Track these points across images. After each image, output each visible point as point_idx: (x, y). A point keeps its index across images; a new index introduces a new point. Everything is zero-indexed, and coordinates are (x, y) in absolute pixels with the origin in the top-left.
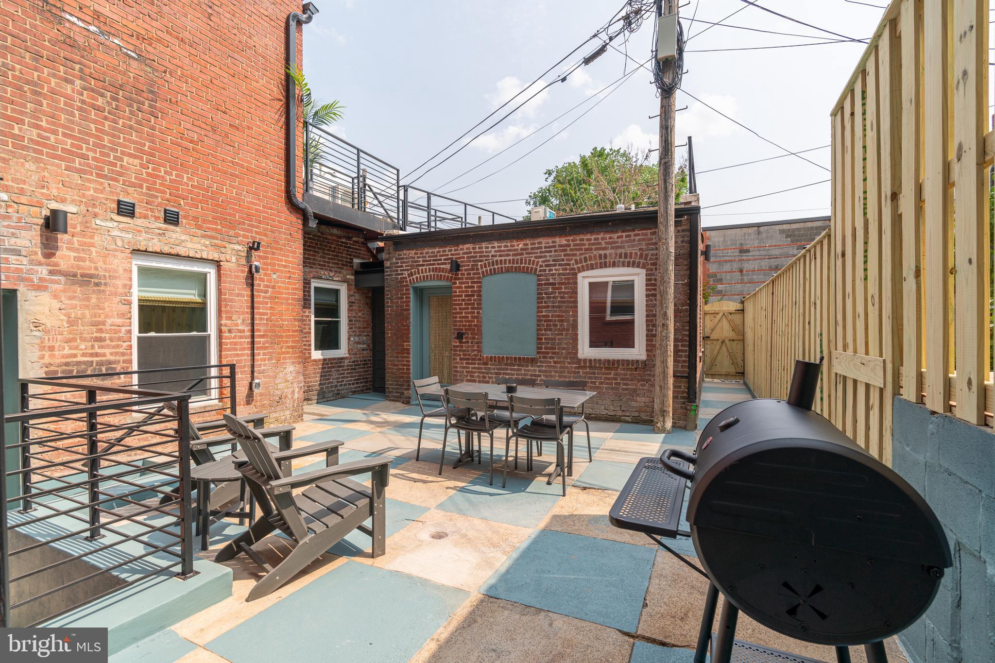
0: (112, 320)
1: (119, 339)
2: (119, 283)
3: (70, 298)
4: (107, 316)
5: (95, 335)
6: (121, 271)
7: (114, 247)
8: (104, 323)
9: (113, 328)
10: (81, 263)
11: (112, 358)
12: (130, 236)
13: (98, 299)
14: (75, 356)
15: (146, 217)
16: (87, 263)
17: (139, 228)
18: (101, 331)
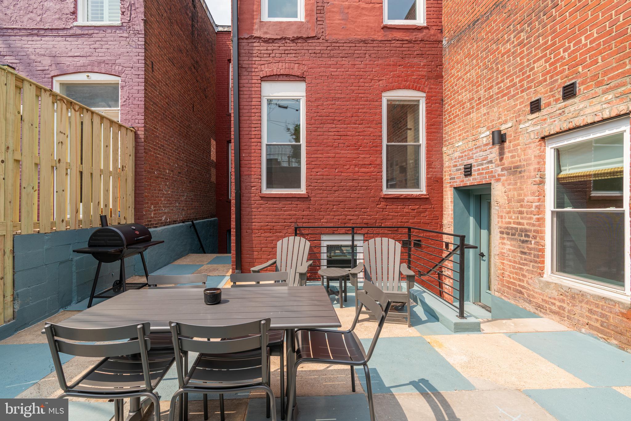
0: (528, 198)
1: (531, 213)
2: (532, 168)
3: (509, 184)
4: (525, 195)
5: (520, 209)
6: (533, 159)
7: (530, 140)
8: (523, 200)
9: (528, 204)
10: (513, 160)
11: (527, 227)
12: (539, 127)
13: (521, 183)
14: (510, 223)
15: (549, 104)
16: (517, 158)
17: (544, 117)
18: (522, 206)
